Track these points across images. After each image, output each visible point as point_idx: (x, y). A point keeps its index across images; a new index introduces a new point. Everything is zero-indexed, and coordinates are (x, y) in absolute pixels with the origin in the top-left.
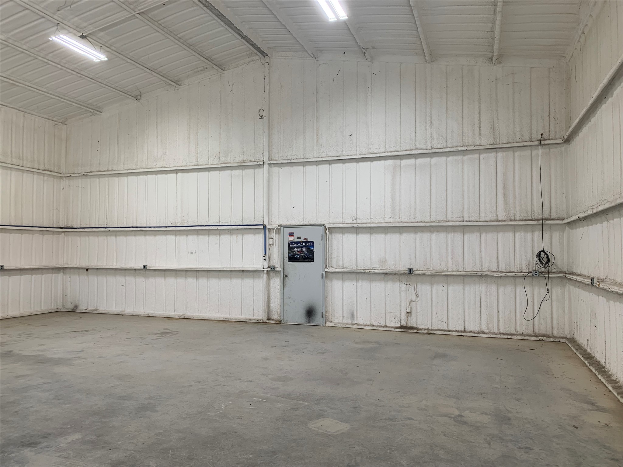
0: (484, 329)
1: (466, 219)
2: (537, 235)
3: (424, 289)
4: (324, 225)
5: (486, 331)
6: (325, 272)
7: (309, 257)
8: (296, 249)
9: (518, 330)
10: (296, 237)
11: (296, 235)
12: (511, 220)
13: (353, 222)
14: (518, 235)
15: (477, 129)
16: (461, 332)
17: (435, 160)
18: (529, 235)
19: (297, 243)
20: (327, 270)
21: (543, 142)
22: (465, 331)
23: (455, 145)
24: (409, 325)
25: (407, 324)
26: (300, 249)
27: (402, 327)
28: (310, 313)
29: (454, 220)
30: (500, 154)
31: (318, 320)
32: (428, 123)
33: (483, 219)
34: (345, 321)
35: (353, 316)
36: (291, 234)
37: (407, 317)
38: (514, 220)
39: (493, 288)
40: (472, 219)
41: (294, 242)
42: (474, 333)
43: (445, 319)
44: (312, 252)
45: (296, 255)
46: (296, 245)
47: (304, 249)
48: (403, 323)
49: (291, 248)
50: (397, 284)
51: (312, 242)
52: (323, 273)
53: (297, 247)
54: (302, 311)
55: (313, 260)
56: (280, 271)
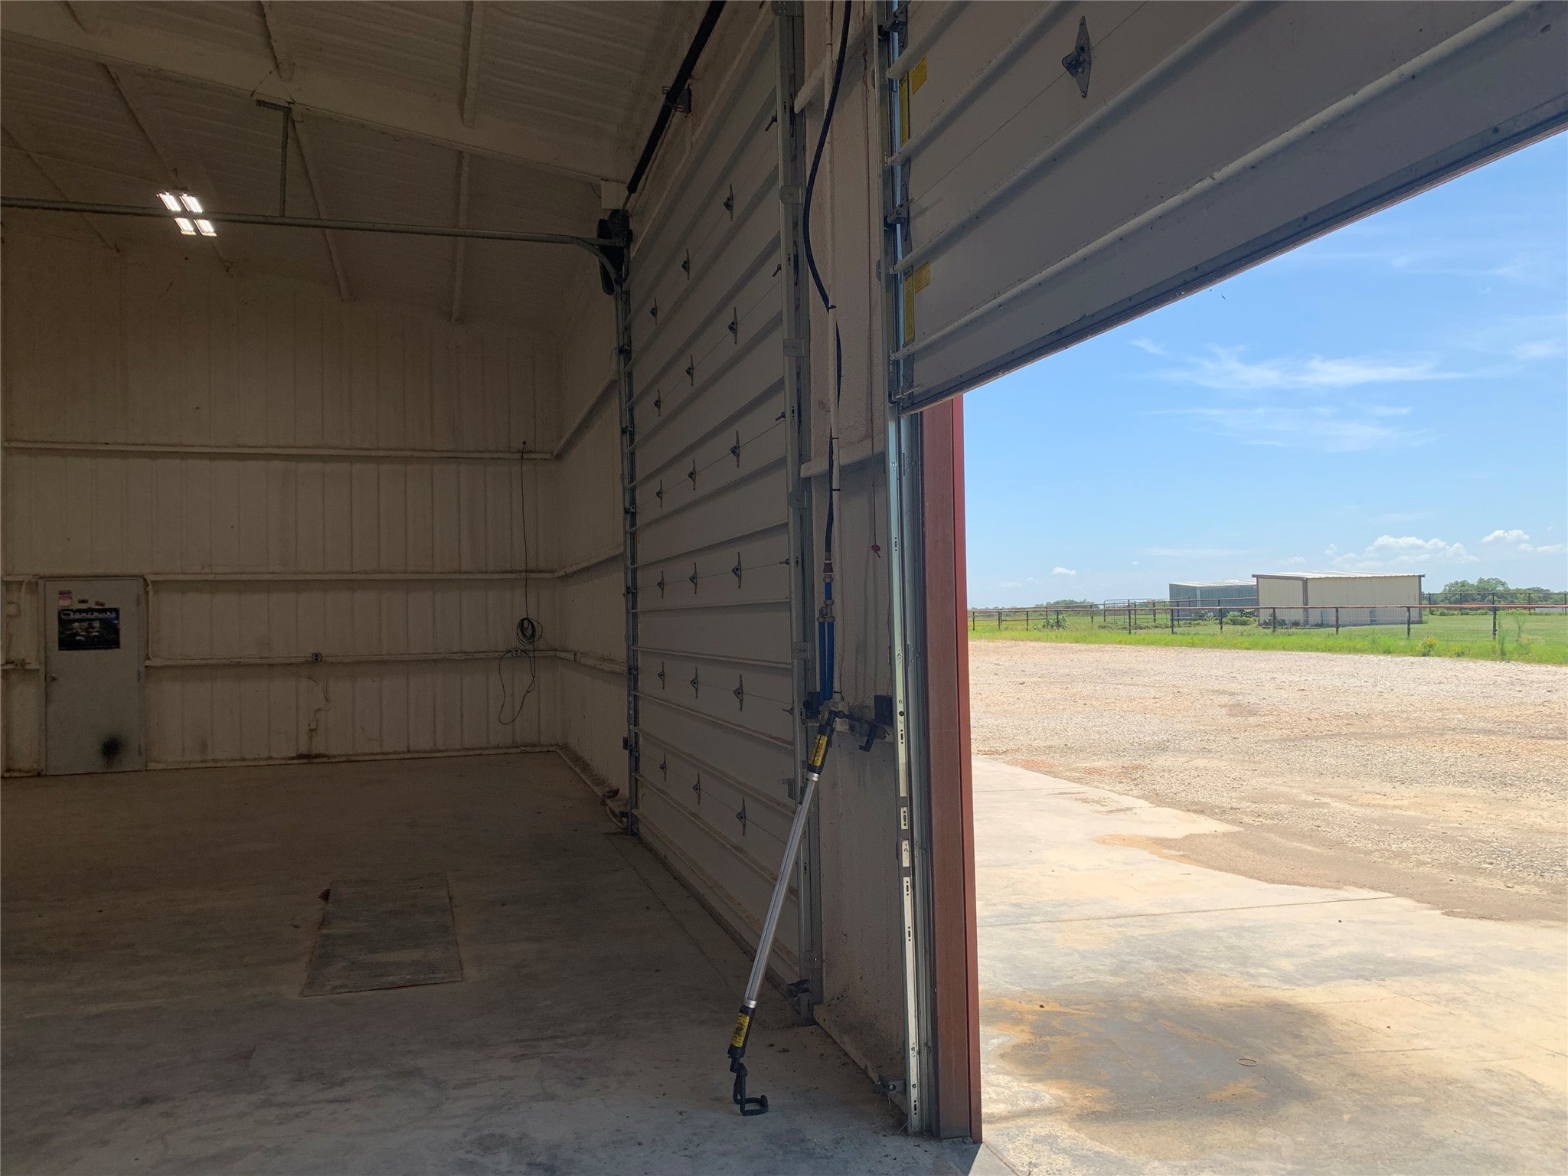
0: (440, 745)
1: (411, 568)
2: (518, 595)
3: (340, 687)
4: (142, 577)
5: (442, 748)
6: (146, 667)
7: (107, 639)
8: (77, 624)
9: (492, 740)
10: (76, 599)
11: (76, 596)
12: (481, 573)
13: (203, 571)
14: (491, 595)
16: (404, 753)
19: (80, 611)
20: (148, 663)
21: (530, 456)
22: (409, 751)
23: (393, 445)
24: (314, 752)
25: (310, 750)
26: (85, 624)
27: (300, 757)
28: (112, 749)
29: (392, 569)
30: (464, 468)
31: (130, 760)
32: (347, 405)
33: (437, 569)
34: (188, 756)
35: (204, 747)
36: (64, 594)
37: (311, 738)
38: (486, 572)
39: (453, 679)
40: (421, 569)
41: (71, 610)
42: (425, 752)
43: (376, 735)
44: (116, 631)
45: (79, 635)
46: (78, 616)
47: (97, 624)
48: (303, 750)
49: (64, 623)
50: (292, 682)
51: (116, 611)
52: (142, 669)
53: (78, 621)
54: (92, 747)
55: (118, 644)
56: (38, 670)
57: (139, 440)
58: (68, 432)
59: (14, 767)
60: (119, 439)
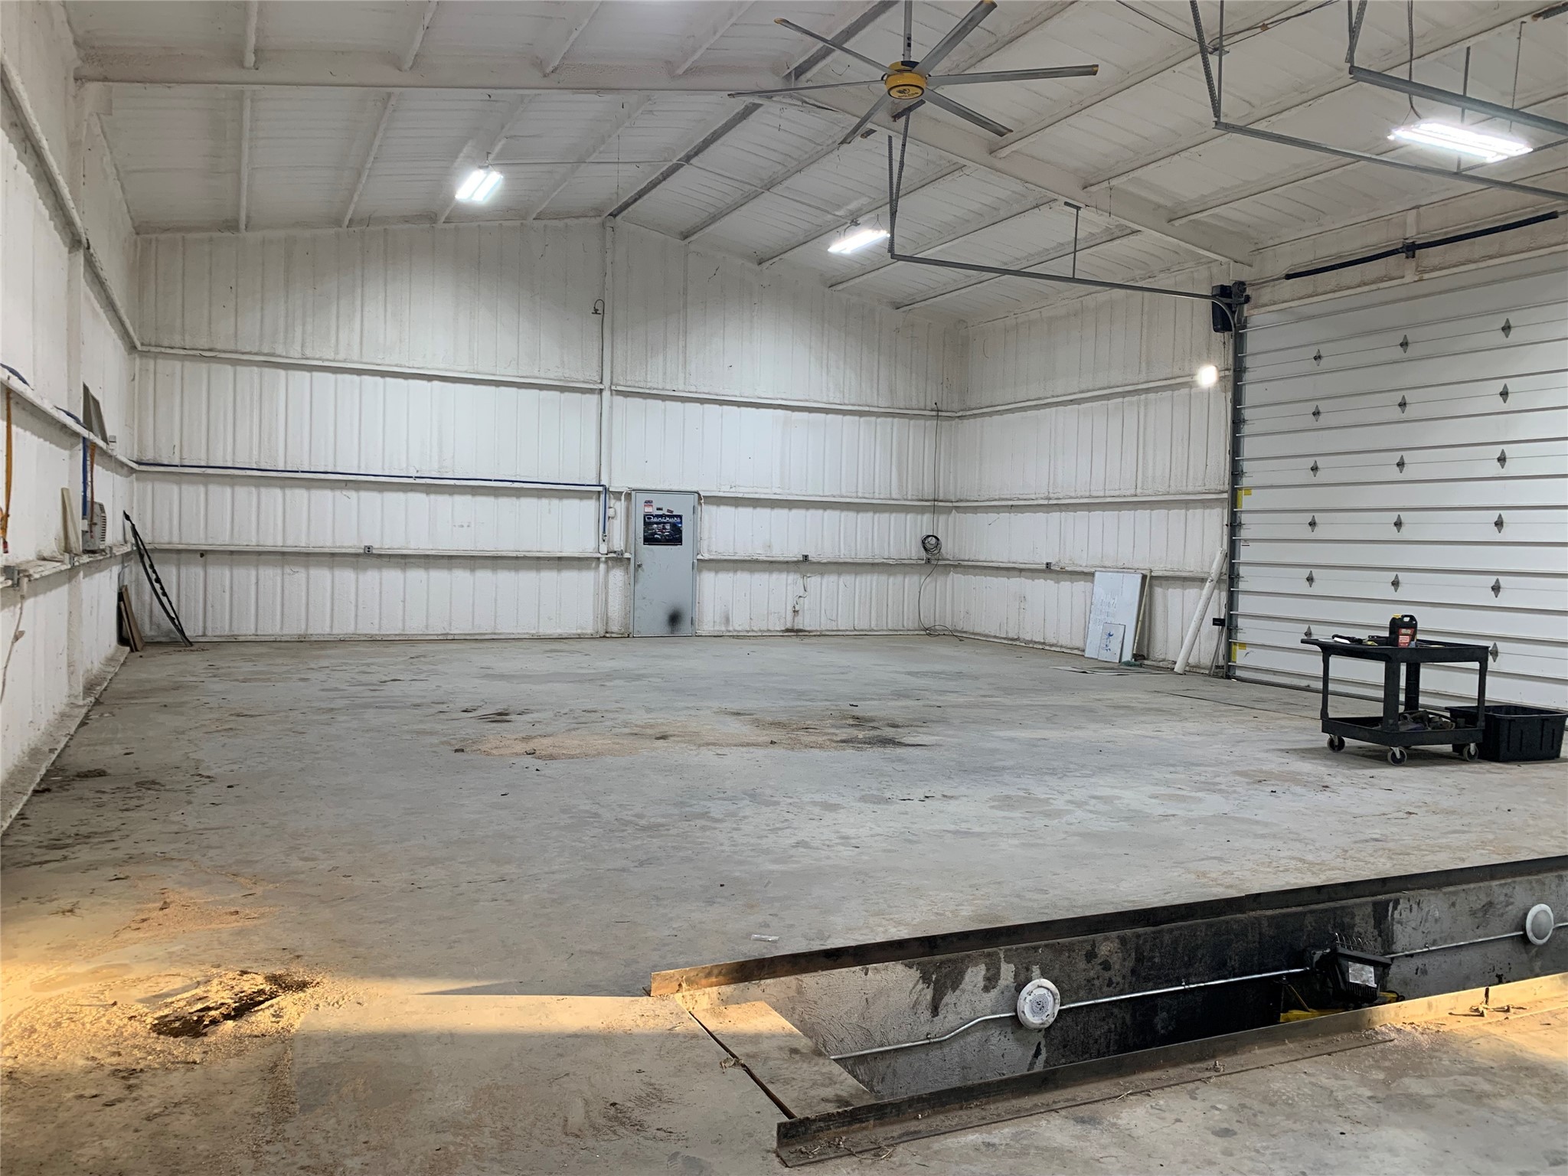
0: (873, 626)
1: (860, 495)
2: (927, 517)
3: (814, 581)
4: (697, 492)
5: (875, 628)
6: (698, 560)
7: (674, 537)
8: (655, 526)
9: (905, 625)
10: (655, 507)
11: (656, 505)
12: (904, 500)
13: (732, 490)
14: (909, 516)
15: (875, 385)
16: (851, 631)
17: (830, 416)
18: (919, 517)
19: (658, 516)
20: (699, 557)
21: (940, 414)
22: (855, 630)
23: (852, 401)
24: (796, 628)
25: (793, 626)
26: (661, 526)
27: (787, 630)
28: (674, 619)
29: (849, 494)
30: (896, 420)
31: (685, 628)
32: (825, 369)
33: (877, 495)
34: (717, 628)
35: (727, 620)
36: (648, 503)
37: (794, 618)
38: (907, 500)
39: (883, 578)
40: (867, 495)
41: (652, 515)
42: (865, 630)
43: (834, 617)
44: (680, 532)
45: (656, 534)
46: (655, 520)
47: (668, 527)
48: (789, 626)
49: (647, 524)
50: (784, 576)
52: (695, 561)
53: (657, 523)
54: (662, 617)
55: (681, 542)
56: (629, 559)
57: (693, 389)
58: (649, 380)
59: (609, 630)
60: (681, 388)
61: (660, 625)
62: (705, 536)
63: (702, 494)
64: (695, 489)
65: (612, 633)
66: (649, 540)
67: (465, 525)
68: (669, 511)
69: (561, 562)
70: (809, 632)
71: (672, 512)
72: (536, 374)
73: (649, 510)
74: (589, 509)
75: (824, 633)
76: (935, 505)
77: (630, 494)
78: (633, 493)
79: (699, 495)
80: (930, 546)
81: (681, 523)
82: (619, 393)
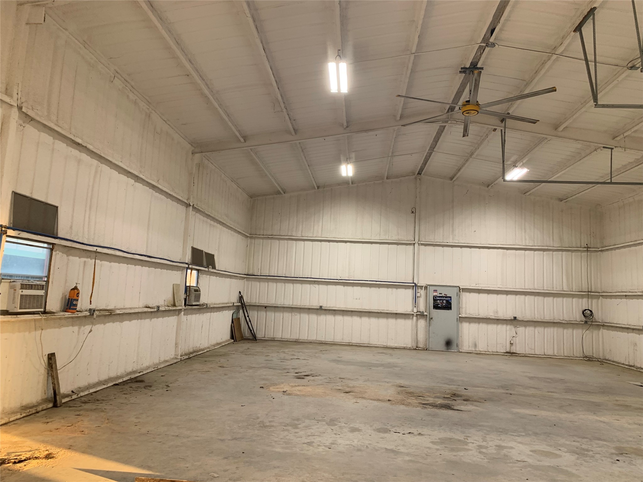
0: (555, 353)
1: (545, 288)
2: (585, 300)
3: (521, 330)
4: (459, 287)
5: (557, 355)
6: (459, 317)
7: (448, 306)
8: (439, 301)
9: (575, 354)
11: (439, 292)
12: (571, 291)
13: (476, 286)
14: (574, 300)
15: (551, 237)
16: (543, 355)
17: (527, 252)
18: (580, 300)
20: (460, 316)
21: (589, 249)
22: (545, 355)
23: (539, 245)
24: (512, 352)
25: (510, 351)
26: (441, 301)
27: (507, 353)
28: (448, 343)
29: (539, 288)
30: (564, 253)
31: (454, 349)
32: (523, 231)
33: (555, 289)
34: (470, 349)
35: (475, 345)
36: (435, 291)
37: (510, 347)
38: (572, 291)
39: (561, 330)
40: (549, 289)
41: (437, 296)
42: (551, 356)
43: (533, 348)
44: (450, 304)
45: (439, 305)
46: (439, 298)
47: (445, 301)
48: (508, 350)
49: (435, 300)
50: (505, 326)
51: (451, 297)
52: (458, 317)
54: (442, 342)
55: (451, 308)
56: (427, 315)
57: (457, 242)
58: (436, 238)
59: (418, 346)
60: (451, 241)
61: (441, 345)
62: (464, 306)
63: (461, 287)
64: (458, 285)
65: (420, 348)
66: (436, 307)
67: (358, 299)
68: (445, 294)
69: (397, 315)
70: (518, 354)
71: (446, 295)
72: (387, 238)
73: (435, 294)
74: (409, 293)
75: (526, 355)
76: (589, 294)
77: (427, 287)
78: (428, 287)
79: (460, 288)
80: (588, 315)
81: (451, 300)
82: (422, 244)
